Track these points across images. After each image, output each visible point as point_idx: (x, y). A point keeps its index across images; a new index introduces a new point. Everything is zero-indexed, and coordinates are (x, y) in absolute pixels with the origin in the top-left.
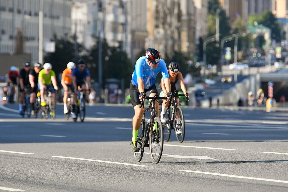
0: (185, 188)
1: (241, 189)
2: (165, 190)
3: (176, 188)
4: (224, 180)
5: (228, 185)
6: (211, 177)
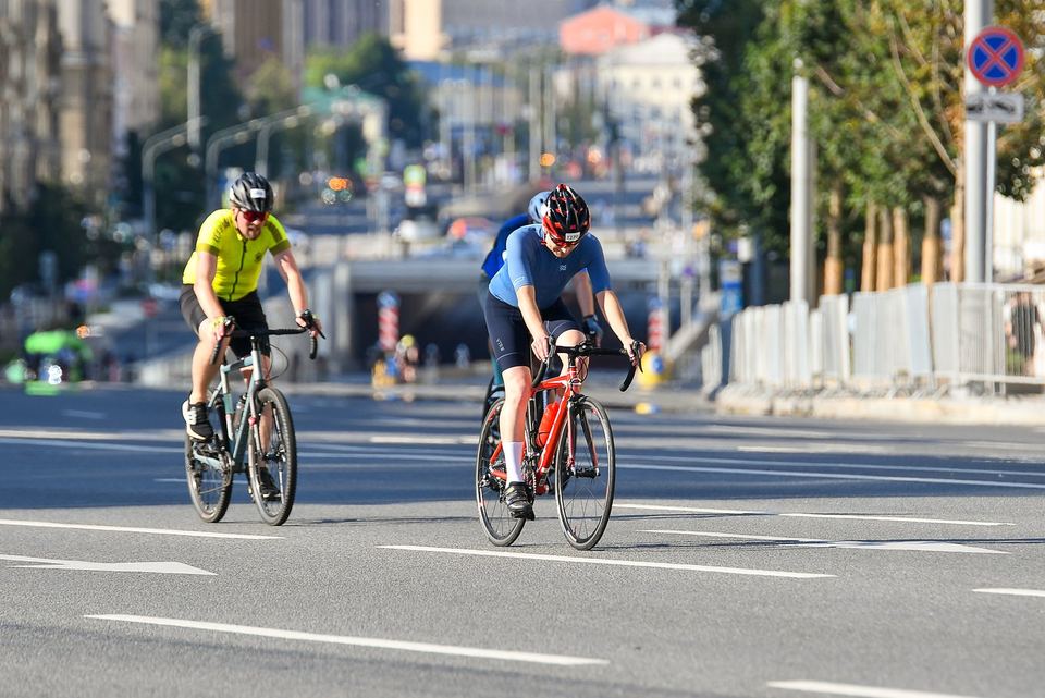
0: (113, 680)
1: (314, 680)
2: (40, 686)
3: (80, 680)
4: (250, 650)
5: (270, 667)
6: (204, 639)
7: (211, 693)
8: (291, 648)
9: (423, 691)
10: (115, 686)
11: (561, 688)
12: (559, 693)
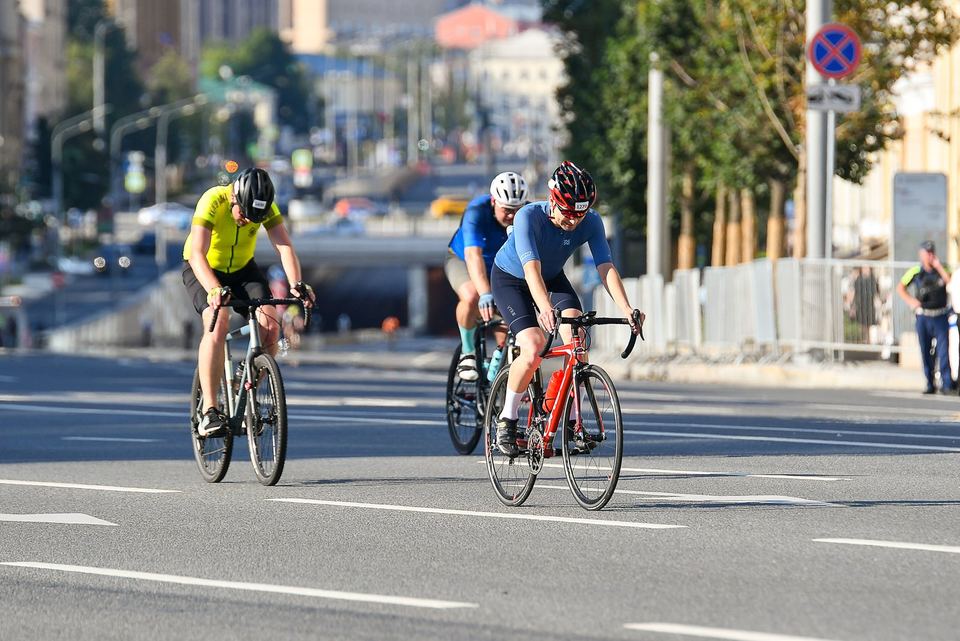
0: (23, 622)
1: (208, 622)
4: (149, 594)
5: (167, 609)
6: (106, 584)
7: (113, 633)
8: (186, 592)
9: (309, 632)
10: (24, 627)
11: (434, 629)
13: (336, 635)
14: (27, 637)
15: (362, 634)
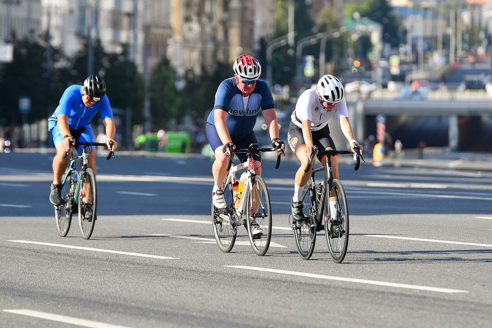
0: (235, 296)
1: (329, 298)
2: (200, 298)
3: (220, 296)
4: (301, 283)
5: (309, 291)
6: (279, 278)
7: (280, 303)
8: (320, 282)
9: (380, 304)
10: (236, 299)
11: (445, 304)
12: (444, 306)
13: (394, 306)
14: (237, 304)
15: (408, 305)
